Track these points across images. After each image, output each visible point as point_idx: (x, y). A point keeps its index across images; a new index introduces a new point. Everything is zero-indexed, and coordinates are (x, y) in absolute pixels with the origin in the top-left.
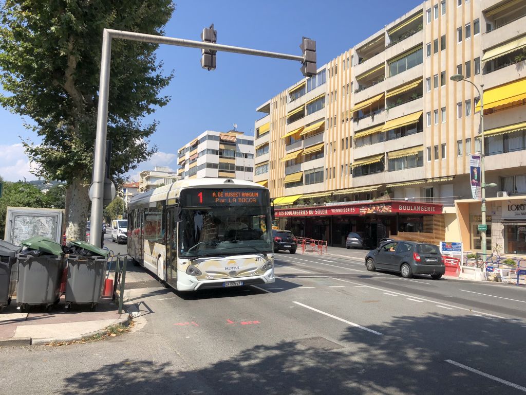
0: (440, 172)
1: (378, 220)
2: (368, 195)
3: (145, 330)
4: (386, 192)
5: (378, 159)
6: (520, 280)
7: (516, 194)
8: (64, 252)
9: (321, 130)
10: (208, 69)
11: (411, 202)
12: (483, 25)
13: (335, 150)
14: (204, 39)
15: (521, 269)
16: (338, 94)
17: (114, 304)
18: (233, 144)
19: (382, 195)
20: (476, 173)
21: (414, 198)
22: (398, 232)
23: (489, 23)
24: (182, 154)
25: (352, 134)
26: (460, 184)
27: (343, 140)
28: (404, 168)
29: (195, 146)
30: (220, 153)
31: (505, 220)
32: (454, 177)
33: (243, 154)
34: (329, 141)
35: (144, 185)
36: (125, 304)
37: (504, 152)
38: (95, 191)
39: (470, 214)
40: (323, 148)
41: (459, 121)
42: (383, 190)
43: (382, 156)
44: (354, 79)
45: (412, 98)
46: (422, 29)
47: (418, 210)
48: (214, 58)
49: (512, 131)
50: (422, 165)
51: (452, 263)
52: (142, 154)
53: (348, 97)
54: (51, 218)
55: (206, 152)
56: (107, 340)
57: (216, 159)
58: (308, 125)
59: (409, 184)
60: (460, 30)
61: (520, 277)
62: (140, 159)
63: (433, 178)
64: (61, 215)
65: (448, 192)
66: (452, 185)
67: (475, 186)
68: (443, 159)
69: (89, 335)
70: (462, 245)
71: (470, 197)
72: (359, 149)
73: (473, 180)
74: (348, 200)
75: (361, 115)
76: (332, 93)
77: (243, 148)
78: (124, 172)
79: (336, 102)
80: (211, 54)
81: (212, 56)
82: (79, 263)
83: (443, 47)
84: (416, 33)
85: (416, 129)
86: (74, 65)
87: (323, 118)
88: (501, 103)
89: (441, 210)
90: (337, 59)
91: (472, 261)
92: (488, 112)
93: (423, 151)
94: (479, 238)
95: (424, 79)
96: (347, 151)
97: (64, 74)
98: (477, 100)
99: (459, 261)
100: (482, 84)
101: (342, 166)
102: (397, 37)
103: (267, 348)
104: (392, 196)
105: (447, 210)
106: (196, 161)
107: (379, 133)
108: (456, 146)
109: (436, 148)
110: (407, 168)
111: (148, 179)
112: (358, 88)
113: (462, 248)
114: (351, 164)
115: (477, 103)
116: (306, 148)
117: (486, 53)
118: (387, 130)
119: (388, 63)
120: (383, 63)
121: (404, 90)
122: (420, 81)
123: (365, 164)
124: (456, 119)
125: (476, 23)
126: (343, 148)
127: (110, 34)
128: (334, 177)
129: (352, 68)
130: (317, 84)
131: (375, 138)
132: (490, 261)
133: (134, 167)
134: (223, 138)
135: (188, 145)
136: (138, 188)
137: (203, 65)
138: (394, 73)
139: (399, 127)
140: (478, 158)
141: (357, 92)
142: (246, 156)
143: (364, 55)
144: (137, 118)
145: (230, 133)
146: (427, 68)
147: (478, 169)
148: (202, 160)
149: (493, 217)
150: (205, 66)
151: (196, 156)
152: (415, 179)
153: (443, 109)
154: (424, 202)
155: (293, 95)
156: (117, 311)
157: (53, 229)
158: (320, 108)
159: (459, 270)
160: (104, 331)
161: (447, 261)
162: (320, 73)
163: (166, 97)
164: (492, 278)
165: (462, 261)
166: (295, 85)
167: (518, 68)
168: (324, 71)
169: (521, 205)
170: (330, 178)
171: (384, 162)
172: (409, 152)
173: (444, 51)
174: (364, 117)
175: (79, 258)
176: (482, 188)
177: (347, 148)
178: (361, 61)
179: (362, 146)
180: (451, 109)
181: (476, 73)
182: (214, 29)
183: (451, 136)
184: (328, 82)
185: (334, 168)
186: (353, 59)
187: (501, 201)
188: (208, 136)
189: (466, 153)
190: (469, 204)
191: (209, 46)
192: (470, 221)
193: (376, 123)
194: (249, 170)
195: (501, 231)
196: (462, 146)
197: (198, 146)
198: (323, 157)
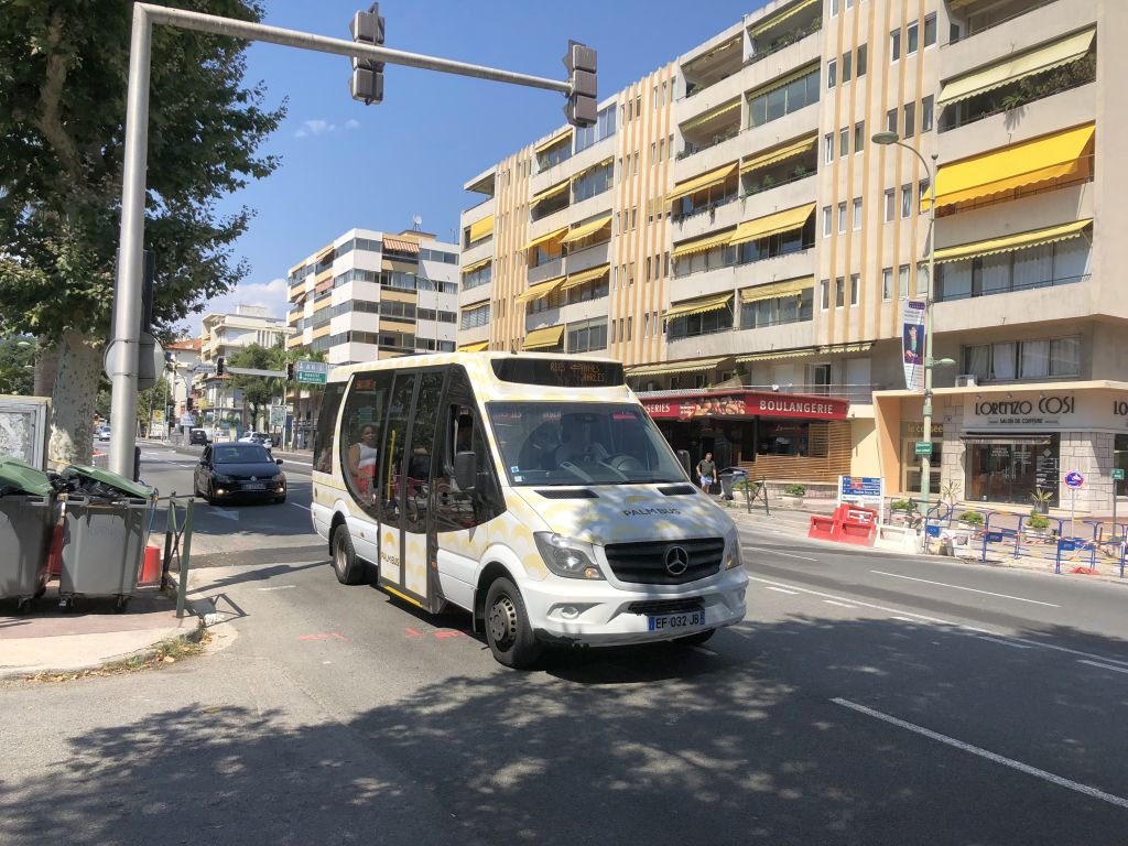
0: (846, 333)
1: (717, 429)
2: (698, 378)
3: (235, 649)
4: (735, 371)
5: (721, 303)
6: (987, 553)
7: (992, 381)
8: (56, 488)
9: (602, 237)
10: (366, 101)
11: (785, 393)
12: (943, 27)
13: (632, 281)
14: (356, 35)
15: (991, 530)
16: (641, 162)
17: (165, 598)
18: (412, 258)
19: (727, 378)
20: (914, 338)
21: (791, 385)
22: (757, 455)
23: (957, 23)
24: (297, 278)
25: (669, 247)
26: (882, 358)
27: (649, 259)
28: (774, 323)
29: (327, 261)
30: (383, 279)
31: (968, 433)
32: (874, 343)
33: (435, 282)
34: (621, 261)
35: (212, 346)
36: (189, 597)
37: (973, 296)
38: (119, 360)
39: (902, 417)
40: (607, 274)
41: (888, 228)
42: (730, 367)
43: (728, 297)
44: (675, 130)
45: (794, 175)
46: (821, 28)
47: (798, 410)
48: (378, 79)
49: (991, 253)
50: (811, 319)
51: (862, 518)
52: (216, 279)
53: (661, 168)
54: (21, 416)
55: (352, 275)
56: (157, 669)
57: (373, 293)
58: (577, 225)
59: (781, 356)
60: (896, 36)
61: (989, 546)
63: (831, 346)
64: (44, 409)
65: (861, 373)
66: (868, 361)
67: (912, 365)
68: (852, 306)
69: (117, 659)
70: (883, 483)
71: (903, 386)
72: (682, 281)
73: (909, 352)
74: (657, 388)
75: (688, 207)
76: (628, 157)
77: (434, 271)
78: (176, 318)
79: (636, 178)
80: (372, 69)
81: (374, 75)
82: (90, 512)
83: (861, 71)
84: (807, 35)
85: (801, 241)
86: (62, 76)
87: (609, 212)
88: (972, 195)
89: (845, 412)
90: (640, 83)
91: (901, 515)
92: (945, 212)
93: (812, 289)
94: (917, 469)
95: (821, 136)
96: (657, 282)
97: (38, 94)
98: (924, 186)
99: (875, 515)
100: (934, 154)
101: (647, 316)
102: (769, 42)
104: (747, 381)
105: (856, 411)
106: (330, 294)
107: (724, 247)
108: (879, 280)
109: (839, 282)
110: (780, 322)
111: (220, 332)
112: (682, 149)
113: (883, 489)
114: (664, 312)
115: (924, 190)
116: (571, 275)
117: (947, 87)
118: (742, 241)
119: (747, 98)
120: (738, 98)
121: (779, 159)
122: (811, 140)
123: (694, 312)
124: (881, 224)
125: (930, 22)
126: (649, 277)
127: (149, 14)
128: (629, 339)
129: (673, 105)
130: (597, 136)
131: (715, 258)
132: (934, 514)
134: (389, 246)
135: (312, 260)
136: (199, 351)
137: (355, 92)
138: (759, 120)
139: (765, 235)
140: (920, 306)
141: (681, 156)
142: (441, 286)
143: (699, 76)
144: (205, 200)
145: (405, 235)
146: (827, 113)
147: (920, 329)
148: (343, 293)
149: (946, 428)
150: (359, 95)
151: (331, 283)
152: (794, 346)
153: (857, 202)
154: (811, 394)
155: (545, 159)
156: (174, 612)
157: (25, 439)
158: (602, 188)
159: (875, 533)
160: (148, 652)
161: (851, 514)
162: (603, 113)
163: (269, 158)
164: (936, 548)
165: (881, 514)
166: (550, 137)
167: (1008, 123)
168: (613, 108)
169: (1001, 404)
170: (621, 340)
171: (733, 311)
172: (785, 289)
173: (863, 78)
174: (692, 214)
175: (90, 502)
176: (926, 368)
177: (657, 277)
178: (691, 90)
179: (689, 274)
180: (873, 202)
181: (925, 128)
182: (380, 15)
183: (871, 258)
184: (621, 132)
185: (630, 319)
186: (675, 85)
187: (963, 395)
188: (358, 240)
189: (898, 295)
190: (902, 399)
191: (369, 52)
192: (901, 435)
193: (718, 225)
194: (448, 317)
195: (960, 456)
196: (891, 280)
197: (335, 262)
198: (607, 294)
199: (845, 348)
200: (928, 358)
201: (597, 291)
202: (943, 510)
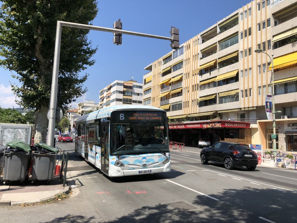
0: (249, 104)
1: (213, 131)
2: (207, 117)
3: (79, 197)
4: (218, 115)
5: (213, 97)
6: (296, 167)
7: (292, 117)
8: (32, 149)
9: (180, 80)
10: (117, 44)
11: (232, 121)
12: (272, 22)
13: (188, 92)
14: (115, 27)
16: (190, 60)
17: (61, 180)
18: (131, 88)
19: (216, 117)
20: (269, 105)
21: (233, 119)
22: (225, 138)
23: (276, 20)
24: (102, 93)
25: (198, 82)
26: (260, 111)
27: (193, 86)
28: (228, 102)
29: (109, 89)
30: (123, 93)
31: (286, 132)
32: (257, 107)
33: (137, 93)
34: (185, 86)
35: (80, 111)
36: (67, 180)
37: (285, 93)
38: (51, 114)
39: (267, 128)
40: (182, 90)
41: (259, 75)
42: (216, 114)
43: (215, 95)
44: (199, 52)
45: (232, 62)
46: (238, 24)
47: (236, 126)
49: (292, 81)
50: (238, 101)
52: (79, 93)
53: (196, 62)
54: (25, 130)
55: (116, 92)
56: (56, 202)
57: (121, 96)
58: (174, 77)
59: (231, 111)
60: (259, 25)
62: (77, 96)
63: (244, 108)
64: (31, 127)
65: (253, 116)
66: (255, 112)
67: (269, 113)
68: (250, 97)
69: (45, 200)
70: (262, 146)
71: (266, 118)
72: (202, 91)
73: (267, 109)
74: (196, 120)
75: (203, 72)
76: (187, 59)
77: (136, 90)
78: (69, 103)
79: (189, 65)
80: (119, 37)
82: (40, 156)
83: (250, 34)
84: (234, 26)
86: (41, 42)
87: (182, 74)
88: (283, 66)
89: (249, 126)
90: (190, 40)
91: (268, 156)
92: (276, 71)
93: (239, 92)
94: (271, 142)
95: (239, 52)
96: (195, 92)
97: (35, 47)
98: (269, 64)
99: (261, 155)
100: (272, 55)
101: (193, 101)
102: (224, 28)
103: (150, 208)
104: (221, 118)
105: (252, 126)
106: (110, 97)
107: (213, 82)
108: (257, 90)
109: (246, 91)
110: (230, 102)
111: (83, 107)
112: (201, 57)
113: (262, 148)
114: (198, 99)
115: (269, 65)
116: (172, 90)
117: (274, 37)
118: (218, 80)
119: (219, 43)
120: (216, 43)
122: (237, 53)
123: (206, 99)
124: (257, 75)
125: (269, 21)
126: (193, 90)
127: (61, 24)
128: (188, 107)
129: (199, 45)
130: (178, 54)
131: (211, 85)
132: (279, 155)
133: (74, 101)
134: (125, 84)
135: (106, 88)
136: (77, 112)
138: (222, 48)
139: (225, 78)
140: (270, 96)
141: (201, 59)
142: (138, 94)
143: (205, 38)
144: (77, 72)
145: (129, 81)
146: (241, 45)
148: (113, 97)
149: (279, 130)
150: (115, 43)
151: (110, 94)
152: (234, 108)
153: (250, 69)
154: (239, 121)
155: (165, 61)
156: (62, 185)
157: (26, 136)
158: (180, 68)
159: (261, 161)
160: (54, 197)
162: (181, 48)
163: (93, 60)
164: (280, 165)
166: (166, 55)
167: (293, 46)
168: (183, 47)
169: (295, 123)
170: (186, 107)
171: (217, 99)
172: (231, 93)
173: (250, 36)
174: (205, 73)
175: (40, 153)
176: (273, 114)
177: (195, 90)
178: (203, 41)
179: (204, 89)
180: (255, 69)
181: (269, 48)
182: (121, 22)
183: (255, 84)
184: (185, 53)
185: (188, 101)
186: (199, 40)
187: (283, 121)
188: (117, 83)
189: (263, 94)
190: (266, 122)
191: (118, 31)
192: (266, 132)
193: (212, 76)
194: (140, 102)
195: (284, 138)
196: (261, 90)
197: (111, 89)
198: (182, 95)
199: (249, 108)
200: (274, 111)
201: (179, 95)
202: (281, 154)
